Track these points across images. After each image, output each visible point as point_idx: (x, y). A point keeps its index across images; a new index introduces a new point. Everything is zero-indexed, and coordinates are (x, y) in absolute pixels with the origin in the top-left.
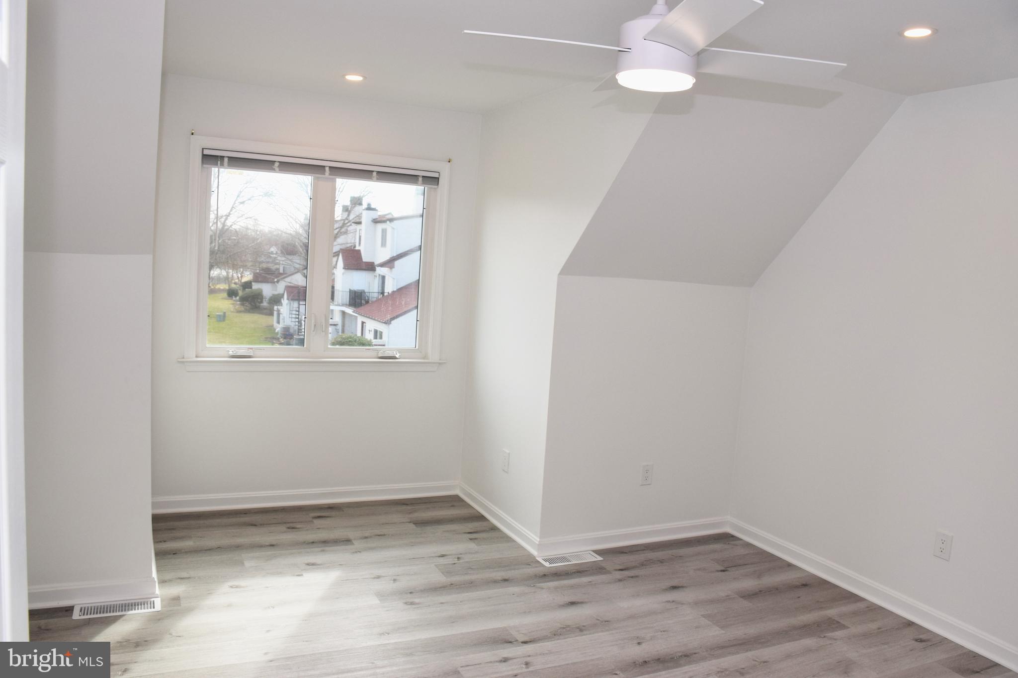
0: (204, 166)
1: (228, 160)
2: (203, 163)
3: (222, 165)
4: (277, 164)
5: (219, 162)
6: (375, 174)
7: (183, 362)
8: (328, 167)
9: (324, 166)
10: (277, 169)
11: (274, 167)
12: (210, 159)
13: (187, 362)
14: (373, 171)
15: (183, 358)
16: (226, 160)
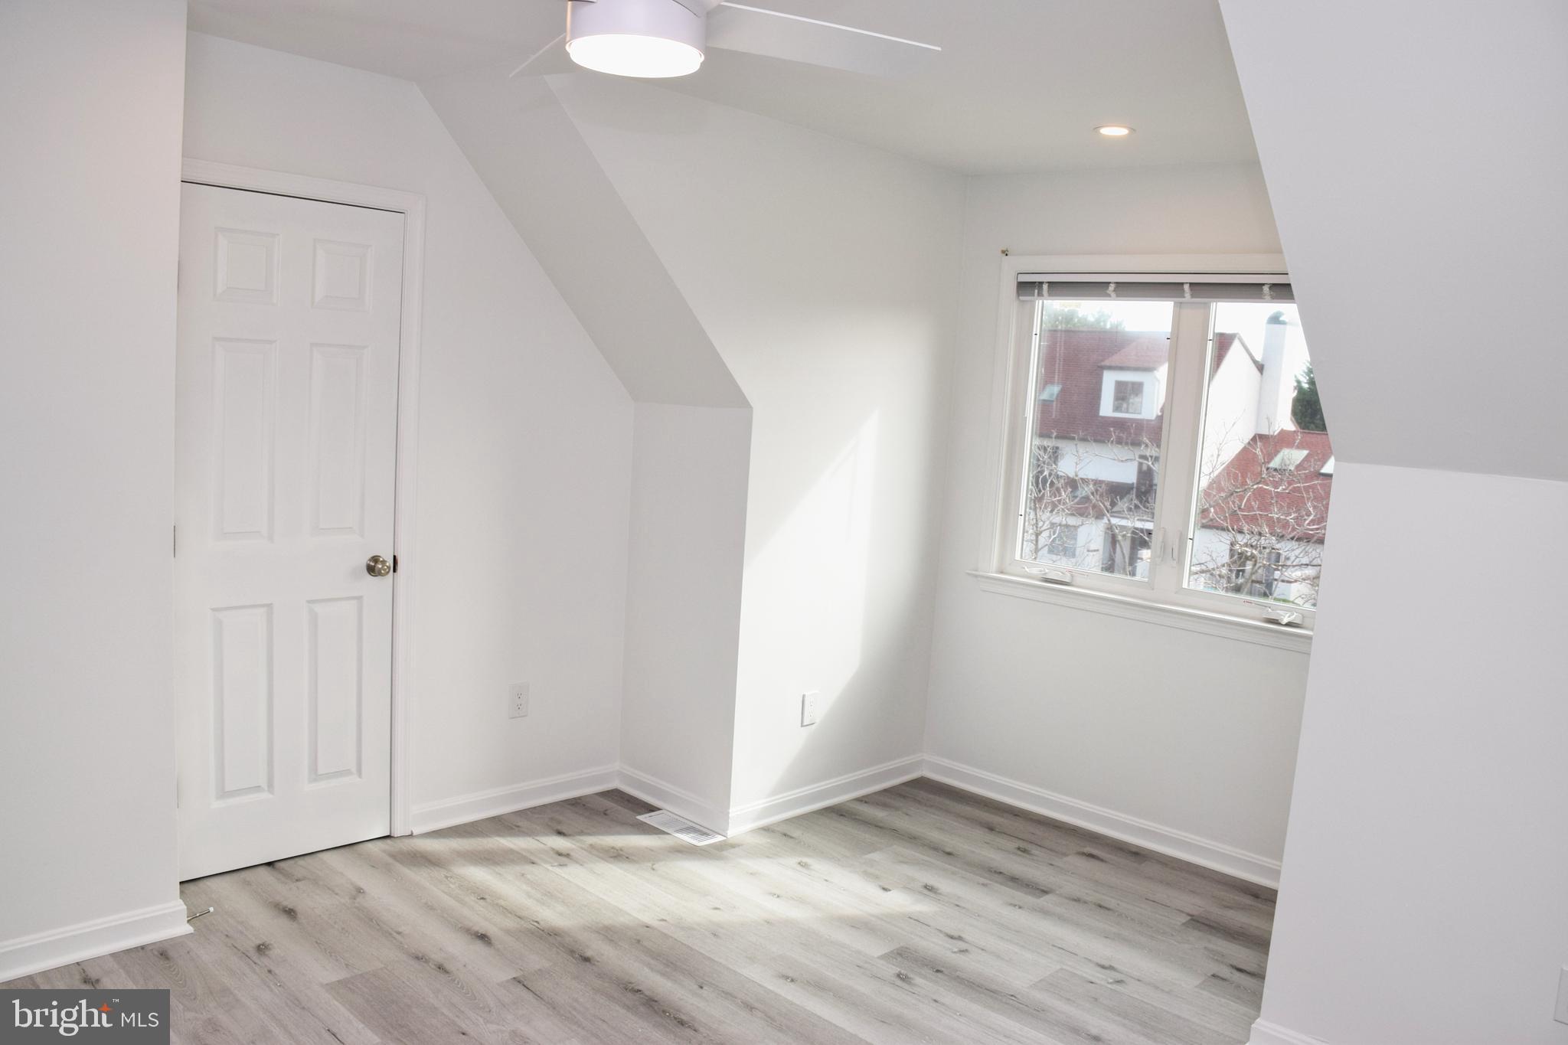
0: (1021, 298)
1: (1049, 286)
2: (1019, 294)
3: (1040, 294)
4: (1112, 287)
5: (1036, 291)
6: (1266, 289)
7: (976, 576)
8: (1188, 285)
9: (1182, 284)
10: (1113, 295)
11: (1108, 292)
12: (1027, 287)
13: (983, 577)
14: (1264, 284)
15: (976, 570)
16: (1045, 287)
